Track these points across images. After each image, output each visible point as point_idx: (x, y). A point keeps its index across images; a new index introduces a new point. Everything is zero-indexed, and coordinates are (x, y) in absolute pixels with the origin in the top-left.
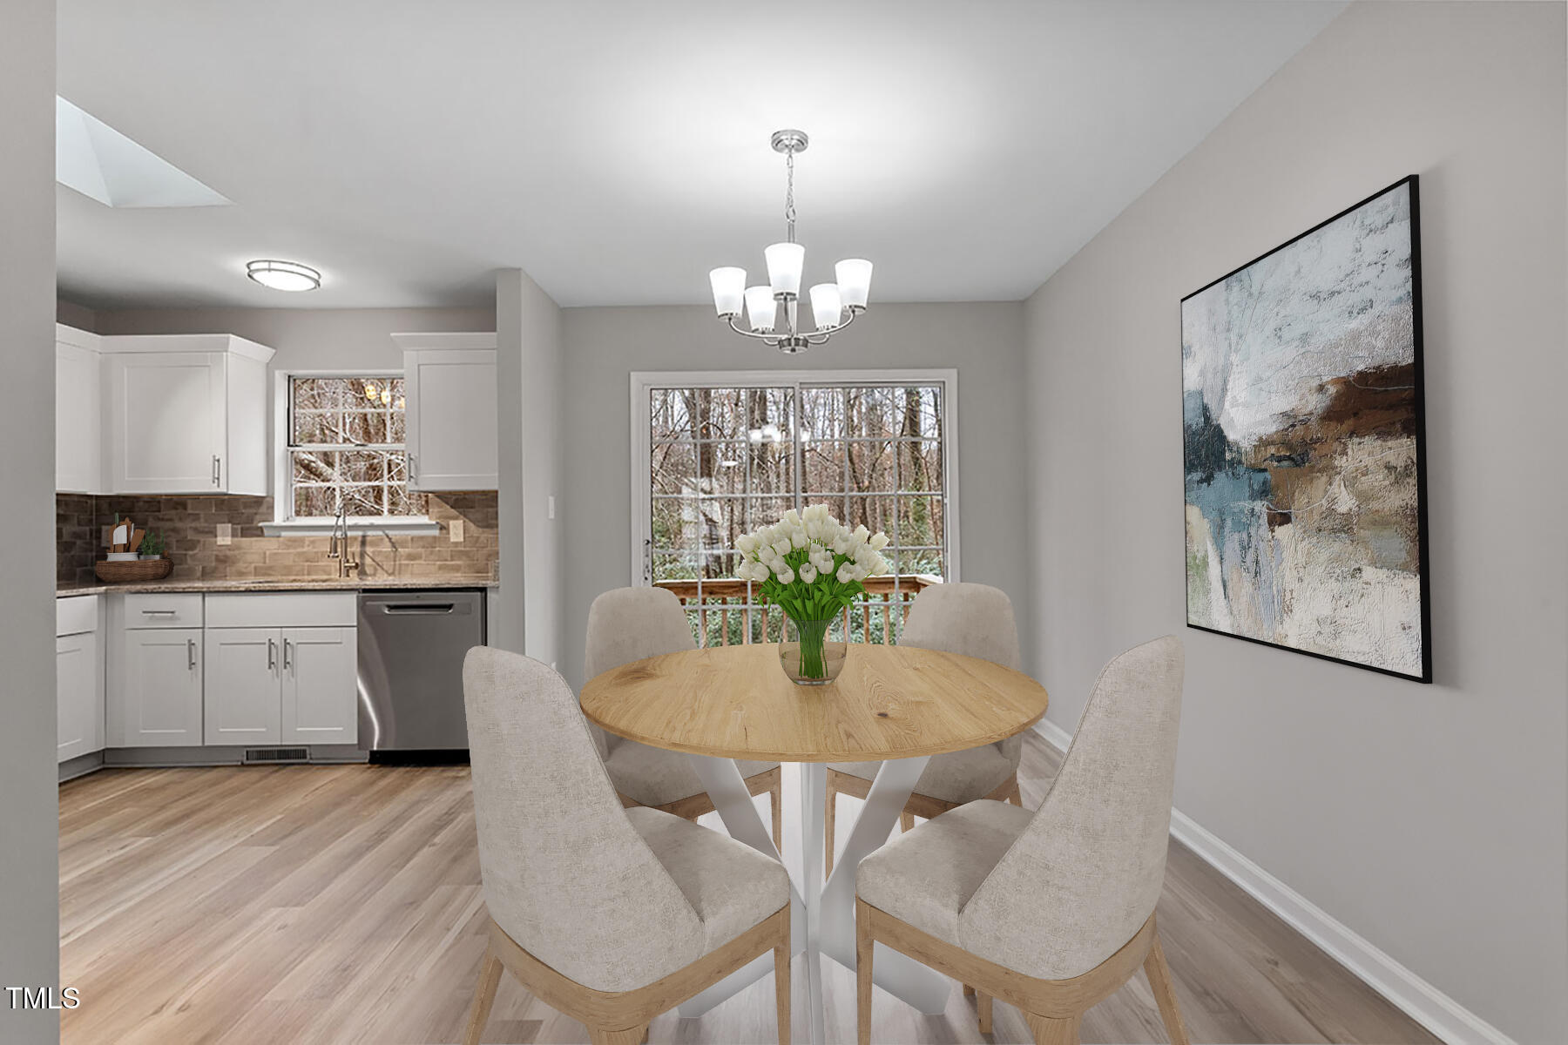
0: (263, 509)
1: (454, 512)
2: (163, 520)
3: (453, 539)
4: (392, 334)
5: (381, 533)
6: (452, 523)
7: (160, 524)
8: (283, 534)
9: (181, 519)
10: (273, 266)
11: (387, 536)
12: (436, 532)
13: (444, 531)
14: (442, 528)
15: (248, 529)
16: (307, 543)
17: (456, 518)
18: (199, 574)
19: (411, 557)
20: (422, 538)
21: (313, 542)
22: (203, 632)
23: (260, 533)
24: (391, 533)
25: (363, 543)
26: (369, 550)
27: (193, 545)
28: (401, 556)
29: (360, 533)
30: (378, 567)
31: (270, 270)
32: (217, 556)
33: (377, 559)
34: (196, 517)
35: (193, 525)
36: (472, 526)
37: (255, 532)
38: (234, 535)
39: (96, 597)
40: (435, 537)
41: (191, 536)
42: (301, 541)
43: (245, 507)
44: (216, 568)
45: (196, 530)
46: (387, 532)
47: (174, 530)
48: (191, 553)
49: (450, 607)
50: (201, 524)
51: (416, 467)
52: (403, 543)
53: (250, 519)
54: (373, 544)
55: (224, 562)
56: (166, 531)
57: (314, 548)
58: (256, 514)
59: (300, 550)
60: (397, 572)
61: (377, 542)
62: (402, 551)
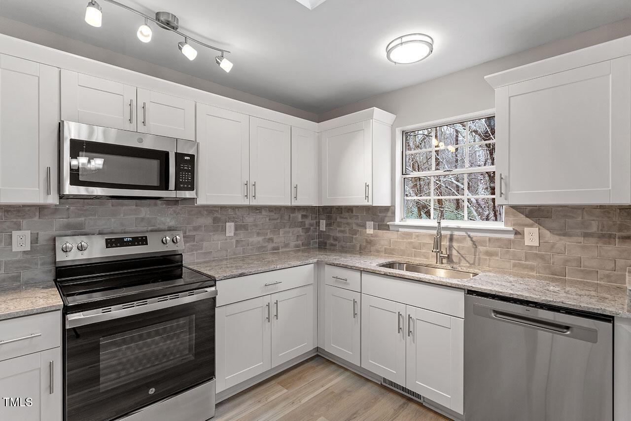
0: (389, 214)
1: (529, 221)
2: (343, 218)
3: (528, 243)
4: (485, 77)
5: (463, 233)
6: (527, 230)
7: (342, 220)
8: (400, 229)
9: (350, 218)
10: (404, 40)
11: (469, 236)
12: (512, 236)
13: (519, 236)
14: (517, 233)
15: (381, 225)
16: (414, 237)
17: (531, 226)
18: (358, 249)
19: (489, 254)
20: (498, 240)
21: (417, 236)
22: (361, 294)
23: (387, 228)
25: (451, 239)
26: (455, 244)
27: (355, 232)
28: (481, 252)
29: (449, 233)
30: (462, 258)
31: (402, 44)
32: (366, 240)
33: (462, 252)
34: (357, 218)
35: (357, 221)
36: (547, 233)
37: (385, 228)
38: (374, 229)
39: (313, 264)
40: (509, 240)
41: (355, 227)
42: (410, 234)
43: (380, 212)
44: (366, 246)
45: (358, 225)
46: (469, 233)
47: (348, 224)
48: (354, 236)
49: (568, 328)
50: (359, 221)
51: (506, 185)
52: (482, 242)
53: (383, 220)
54: (458, 241)
55: (370, 242)
56: (344, 224)
57: (418, 240)
58: (385, 216)
59: (409, 240)
60: (476, 264)
61: (461, 240)
62: (481, 248)
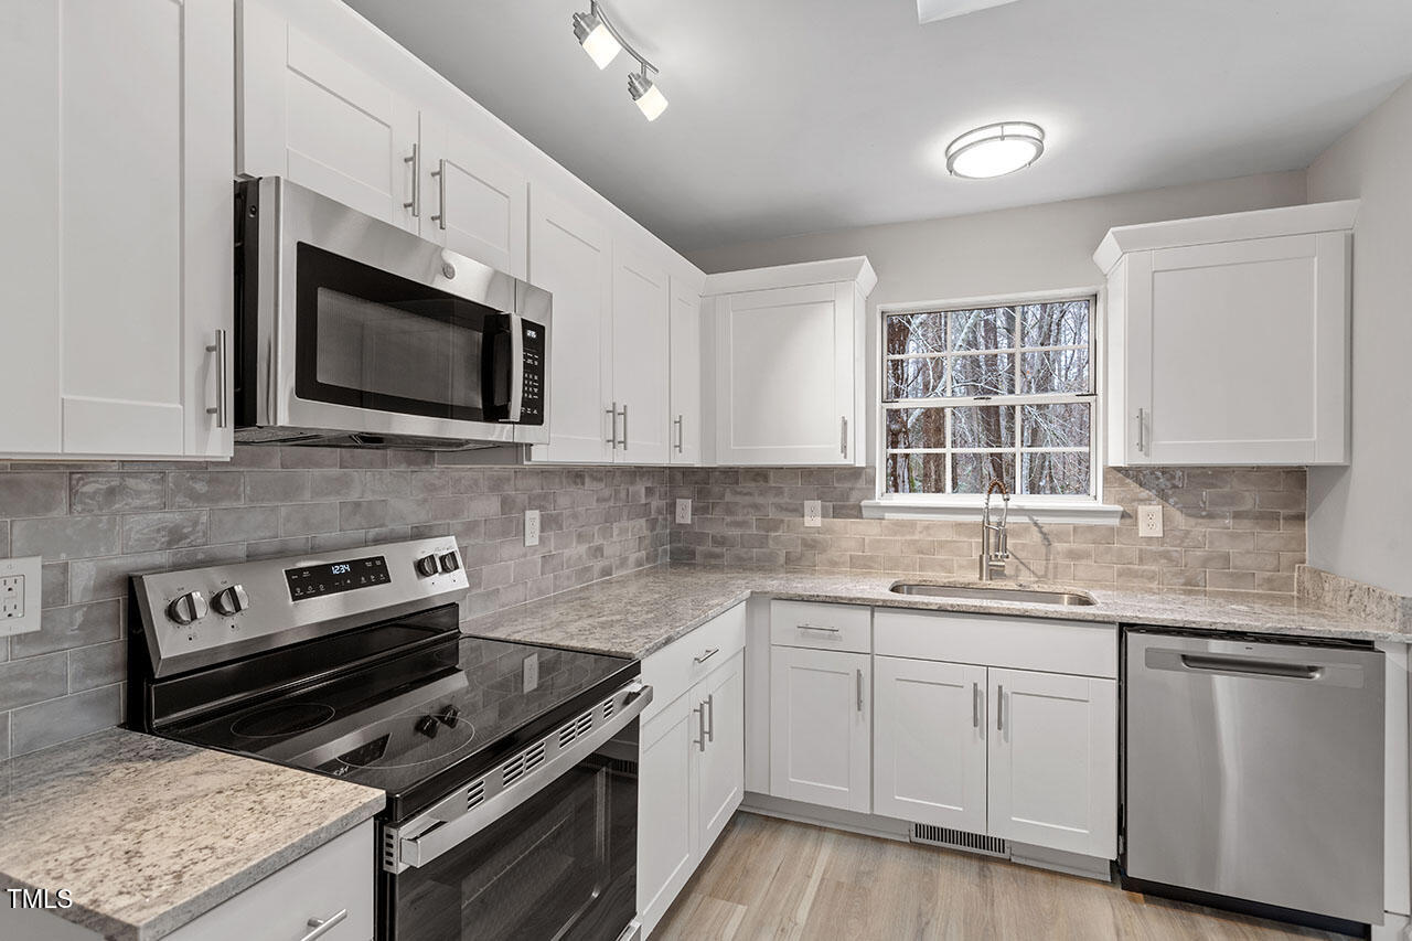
0: (861, 483)
1: (1145, 493)
2: (740, 493)
3: (1143, 531)
5: (1025, 519)
6: (1142, 509)
7: (738, 499)
8: (887, 515)
9: (761, 494)
10: (1009, 130)
11: (1036, 524)
12: (1115, 522)
13: (1128, 521)
14: (1125, 515)
15: (843, 507)
16: (919, 529)
17: (1149, 502)
18: (782, 560)
19: (1074, 555)
20: (1091, 528)
21: (927, 528)
22: (872, 658)
23: (858, 512)
24: (1041, 520)
27: (775, 525)
28: (1058, 553)
30: (1021, 567)
32: (803, 539)
33: (1021, 555)
34: (779, 492)
35: (776, 500)
36: (1176, 514)
37: (852, 512)
38: (823, 516)
40: (1112, 529)
41: (772, 514)
42: (913, 524)
43: (839, 480)
44: (802, 555)
45: (780, 508)
46: (1035, 518)
47: (756, 507)
48: (773, 534)
49: (1314, 668)
50: (785, 500)
51: (1147, 428)
52: (1061, 535)
53: (845, 496)
54: (1017, 534)
55: (812, 544)
56: (744, 507)
57: (930, 535)
58: (851, 489)
59: (908, 538)
60: (1051, 576)
61: (1021, 531)
62: (1059, 546)
